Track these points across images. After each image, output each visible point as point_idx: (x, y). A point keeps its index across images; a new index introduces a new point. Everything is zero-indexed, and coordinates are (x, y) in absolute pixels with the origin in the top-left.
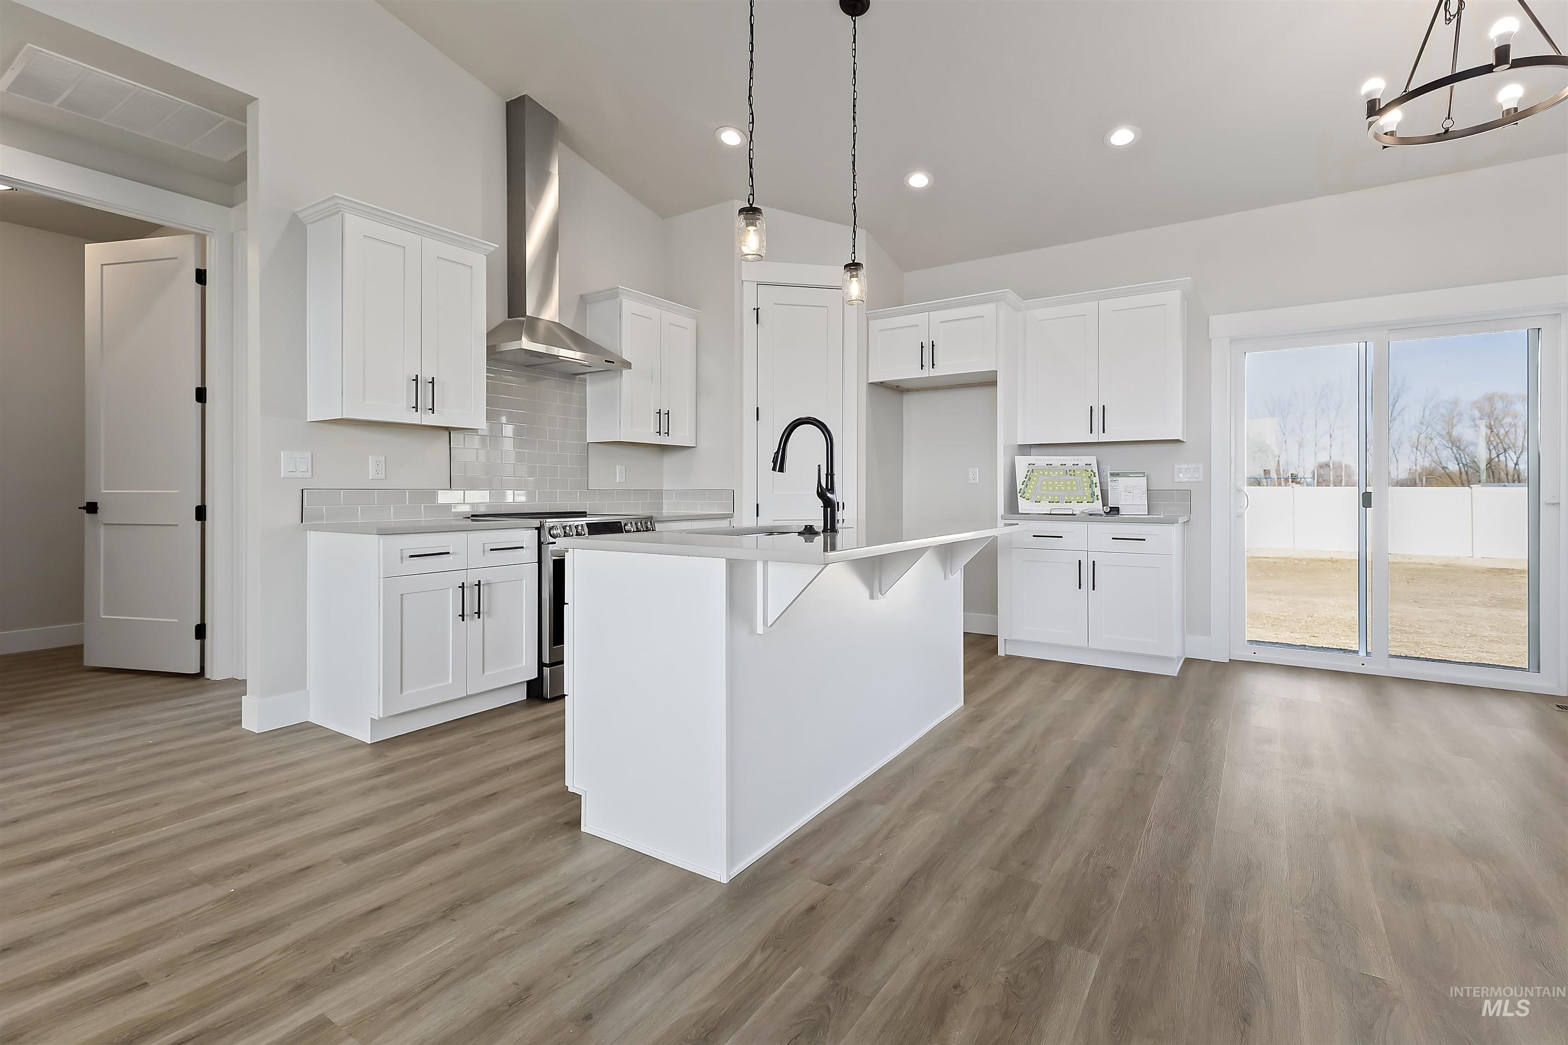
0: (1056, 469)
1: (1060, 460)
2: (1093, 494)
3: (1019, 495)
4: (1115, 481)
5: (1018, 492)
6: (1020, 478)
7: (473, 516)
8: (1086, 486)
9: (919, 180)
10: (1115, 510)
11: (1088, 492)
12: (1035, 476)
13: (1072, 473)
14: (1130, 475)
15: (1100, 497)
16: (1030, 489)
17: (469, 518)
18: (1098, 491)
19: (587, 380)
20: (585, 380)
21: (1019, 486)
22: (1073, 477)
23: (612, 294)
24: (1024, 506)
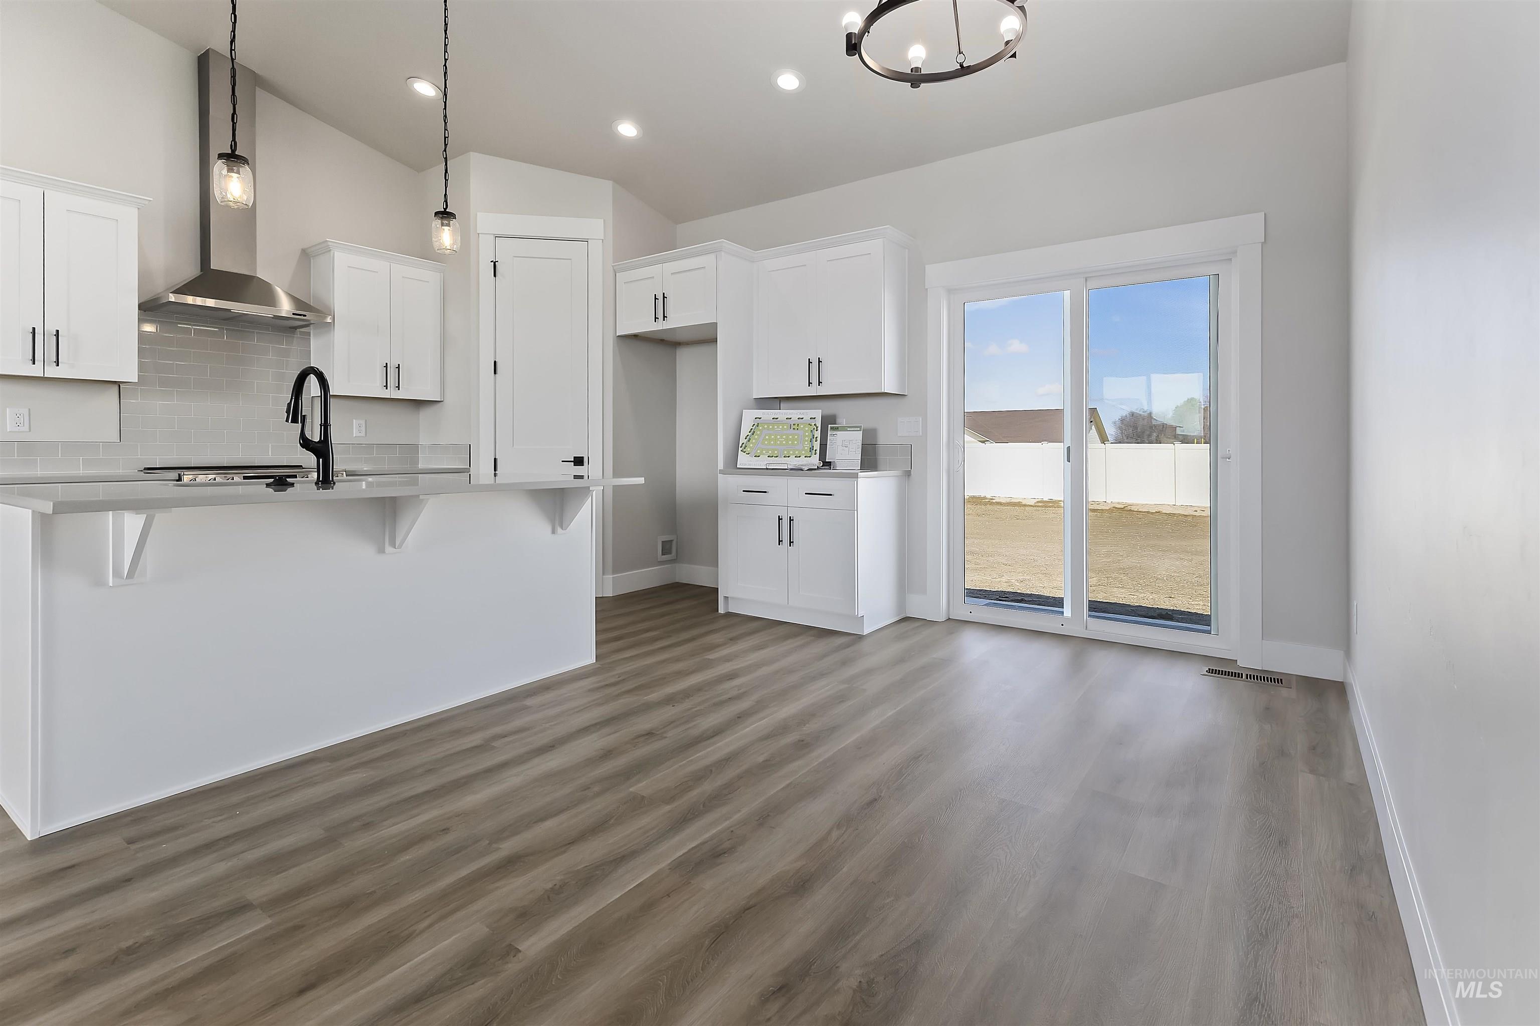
0: (782, 423)
1: (786, 414)
2: (812, 449)
3: (740, 449)
4: (834, 435)
5: (740, 446)
6: (745, 432)
7: (145, 469)
8: (807, 441)
9: (628, 130)
10: (829, 464)
11: (807, 445)
12: (760, 430)
13: (796, 427)
14: (848, 429)
15: (818, 452)
16: (752, 443)
17: (142, 471)
18: (817, 446)
19: (312, 335)
20: (309, 334)
21: (742, 440)
22: (796, 431)
23: (325, 249)
24: (744, 460)
